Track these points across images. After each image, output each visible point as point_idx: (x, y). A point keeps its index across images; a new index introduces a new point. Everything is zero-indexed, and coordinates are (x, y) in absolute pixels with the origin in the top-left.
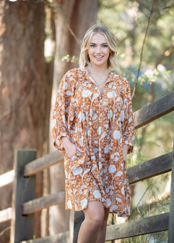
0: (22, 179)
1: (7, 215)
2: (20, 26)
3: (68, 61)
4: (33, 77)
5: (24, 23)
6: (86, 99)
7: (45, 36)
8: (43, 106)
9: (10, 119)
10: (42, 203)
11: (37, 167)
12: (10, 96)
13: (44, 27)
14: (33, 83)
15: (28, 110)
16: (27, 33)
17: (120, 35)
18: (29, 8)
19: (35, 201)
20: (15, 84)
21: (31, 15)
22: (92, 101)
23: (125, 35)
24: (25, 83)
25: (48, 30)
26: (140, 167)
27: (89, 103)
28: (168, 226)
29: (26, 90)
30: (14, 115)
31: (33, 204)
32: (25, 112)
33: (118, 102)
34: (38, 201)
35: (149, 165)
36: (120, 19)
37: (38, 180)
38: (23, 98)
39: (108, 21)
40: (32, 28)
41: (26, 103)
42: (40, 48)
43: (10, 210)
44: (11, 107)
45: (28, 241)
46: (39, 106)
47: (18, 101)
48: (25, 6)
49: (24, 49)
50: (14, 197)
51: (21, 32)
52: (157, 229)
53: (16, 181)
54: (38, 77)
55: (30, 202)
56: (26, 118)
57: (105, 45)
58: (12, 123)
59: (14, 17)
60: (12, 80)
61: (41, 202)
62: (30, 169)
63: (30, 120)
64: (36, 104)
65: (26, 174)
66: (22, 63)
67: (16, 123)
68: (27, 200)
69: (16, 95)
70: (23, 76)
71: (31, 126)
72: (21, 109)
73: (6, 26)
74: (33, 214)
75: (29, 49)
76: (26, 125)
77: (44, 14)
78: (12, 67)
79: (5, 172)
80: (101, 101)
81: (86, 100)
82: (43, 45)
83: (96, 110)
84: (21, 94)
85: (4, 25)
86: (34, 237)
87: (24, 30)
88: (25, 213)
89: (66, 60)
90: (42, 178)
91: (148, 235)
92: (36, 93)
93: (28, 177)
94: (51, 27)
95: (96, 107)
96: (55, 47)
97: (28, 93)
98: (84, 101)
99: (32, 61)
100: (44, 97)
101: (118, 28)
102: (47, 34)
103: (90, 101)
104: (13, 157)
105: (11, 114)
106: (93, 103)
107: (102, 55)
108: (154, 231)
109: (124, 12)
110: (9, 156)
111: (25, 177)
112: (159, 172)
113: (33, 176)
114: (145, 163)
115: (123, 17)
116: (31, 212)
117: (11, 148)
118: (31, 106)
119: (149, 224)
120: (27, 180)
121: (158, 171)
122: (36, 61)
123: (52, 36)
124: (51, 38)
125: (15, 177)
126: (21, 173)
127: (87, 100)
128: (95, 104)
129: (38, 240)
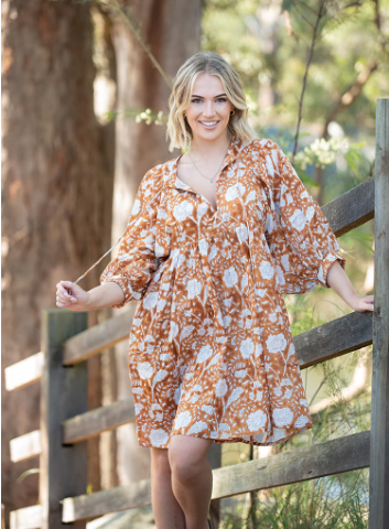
0: (61, 370)
1: (31, 446)
2: (41, 53)
3: (148, 122)
4: (72, 158)
5: (49, 46)
6: (184, 223)
7: (94, 71)
8: (95, 218)
9: (29, 246)
10: (104, 419)
11: (90, 344)
12: (27, 199)
13: (91, 53)
14: (74, 171)
15: (66, 225)
16: (58, 67)
17: (248, 63)
18: (59, 15)
19: (87, 415)
20: (36, 174)
21: (63, 29)
22: (198, 224)
23: (258, 63)
24: (56, 170)
25: (99, 59)
26: (306, 339)
27: (193, 229)
28: (368, 458)
29: (59, 184)
30: (36, 239)
31: (83, 422)
32: (59, 231)
33: (250, 203)
34: (94, 414)
35: (324, 335)
36: (246, 30)
37: (92, 372)
38: (54, 202)
39: (223, 37)
40: (67, 57)
41: (61, 212)
42: (85, 97)
43: (35, 435)
44: (30, 222)
45: (77, 499)
46: (88, 219)
47: (44, 209)
48: (51, 12)
49: (51, 101)
50: (44, 406)
51: (44, 66)
52: (346, 467)
53: (47, 374)
54: (83, 156)
55: (77, 419)
56: (61, 244)
57: (220, 99)
58: (33, 256)
59: (28, 35)
60: (30, 166)
61: (100, 416)
62: (76, 349)
63: (70, 246)
64: (81, 215)
65: (67, 361)
66: (49, 128)
67: (41, 254)
68: (71, 415)
69: (39, 197)
70: (52, 156)
71: (73, 259)
72: (51, 224)
73: (14, 55)
74: (84, 443)
75: (63, 100)
76: (62, 258)
77: (90, 27)
78: (28, 140)
79: (23, 357)
80: (215, 215)
81: (185, 227)
82: (91, 91)
83: (212, 238)
84: (50, 194)
85: (8, 52)
86: (89, 489)
87: (51, 61)
88: (68, 440)
89: (144, 121)
90: (100, 364)
91: (326, 478)
92: (79, 191)
93: (71, 366)
94: (105, 52)
95: (210, 232)
96: (117, 94)
97: (64, 191)
98: (182, 228)
99: (69, 125)
100: (97, 199)
101: (244, 50)
102: (98, 67)
103: (193, 225)
104: (38, 325)
105: (30, 235)
106: (202, 225)
107: (217, 118)
108: (339, 469)
109: (254, 15)
110: (30, 322)
111: (65, 366)
112: (347, 347)
113: (83, 364)
114: (316, 329)
115: (252, 24)
116: (79, 438)
117: (34, 307)
118: (71, 219)
119: (329, 456)
120: (71, 373)
121: (343, 345)
122: (78, 124)
123: (108, 72)
124: (106, 75)
125: (45, 368)
126: (57, 359)
127: (188, 225)
128: (206, 227)
129: (98, 495)
